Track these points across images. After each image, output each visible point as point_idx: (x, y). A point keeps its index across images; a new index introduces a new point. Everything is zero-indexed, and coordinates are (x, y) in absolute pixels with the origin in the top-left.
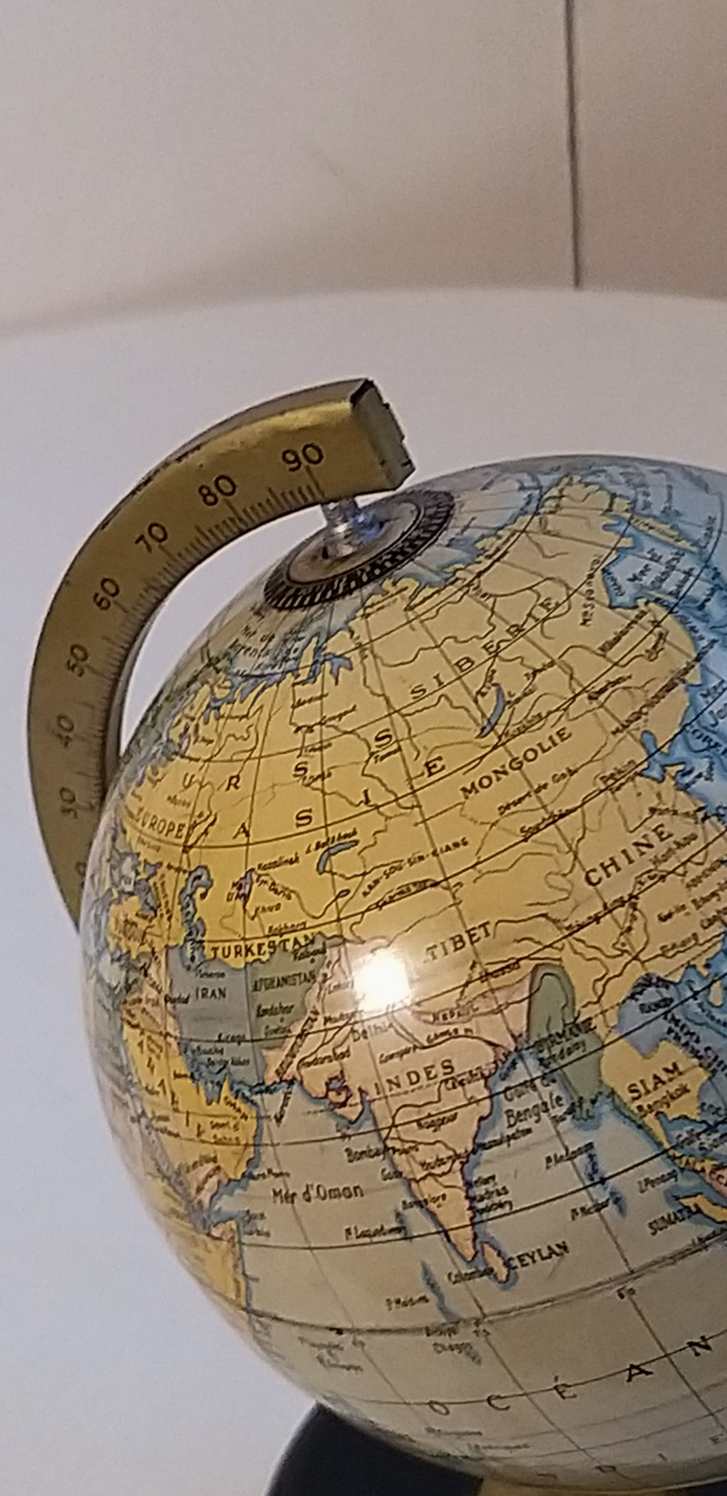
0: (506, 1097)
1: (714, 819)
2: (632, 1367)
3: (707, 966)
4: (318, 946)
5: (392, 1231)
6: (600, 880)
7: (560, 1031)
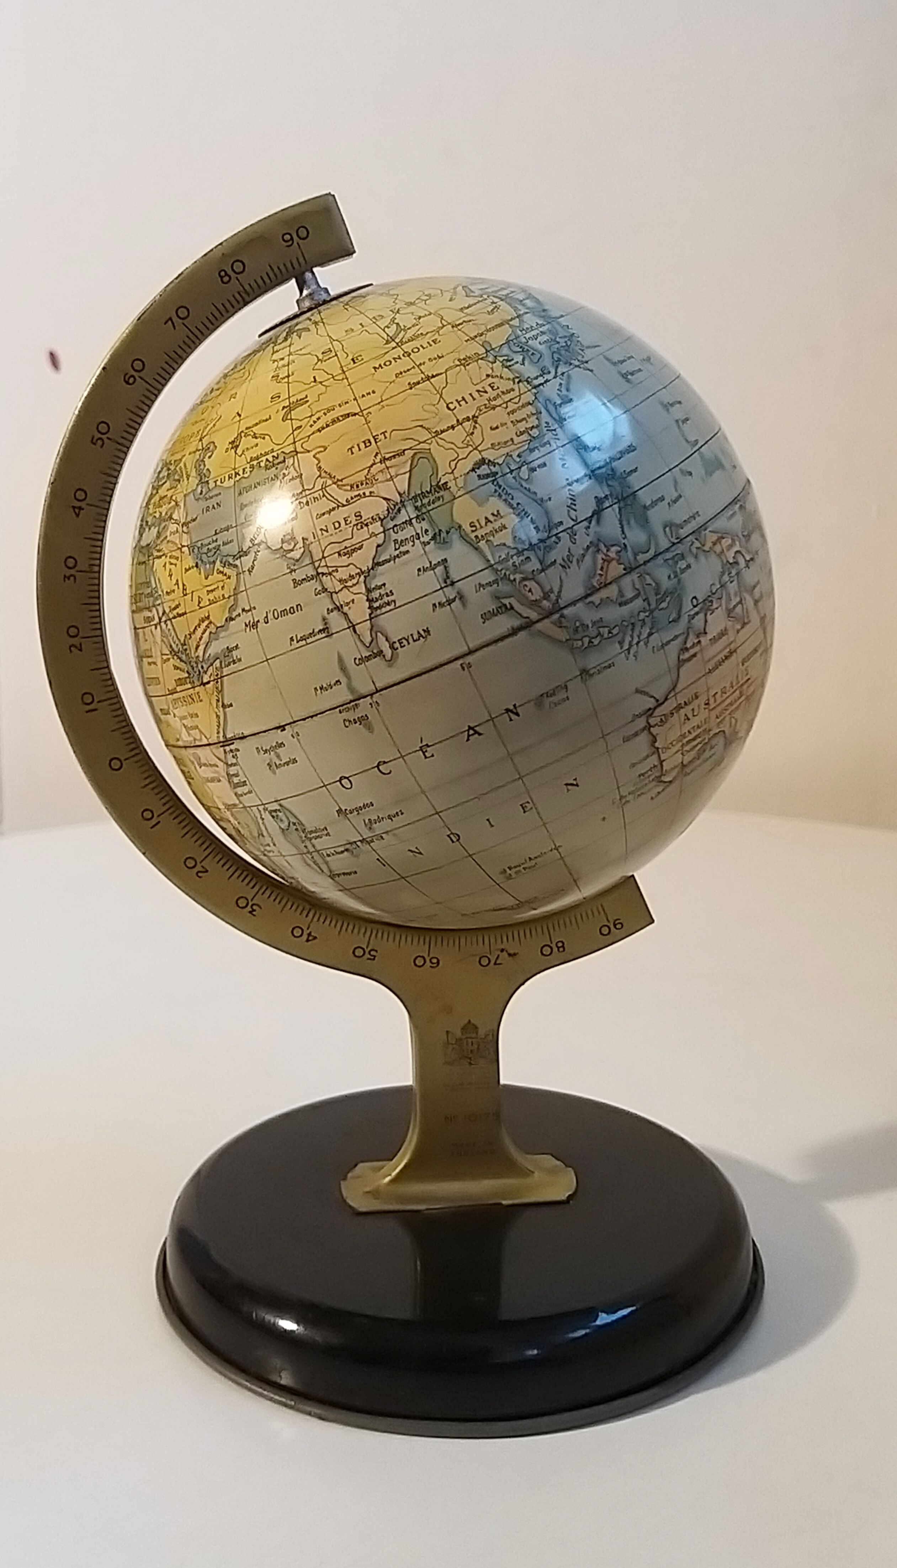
0: (394, 531)
1: (525, 383)
2: (470, 728)
3: (519, 456)
4: (281, 459)
5: (320, 631)
6: (455, 408)
7: (428, 490)
